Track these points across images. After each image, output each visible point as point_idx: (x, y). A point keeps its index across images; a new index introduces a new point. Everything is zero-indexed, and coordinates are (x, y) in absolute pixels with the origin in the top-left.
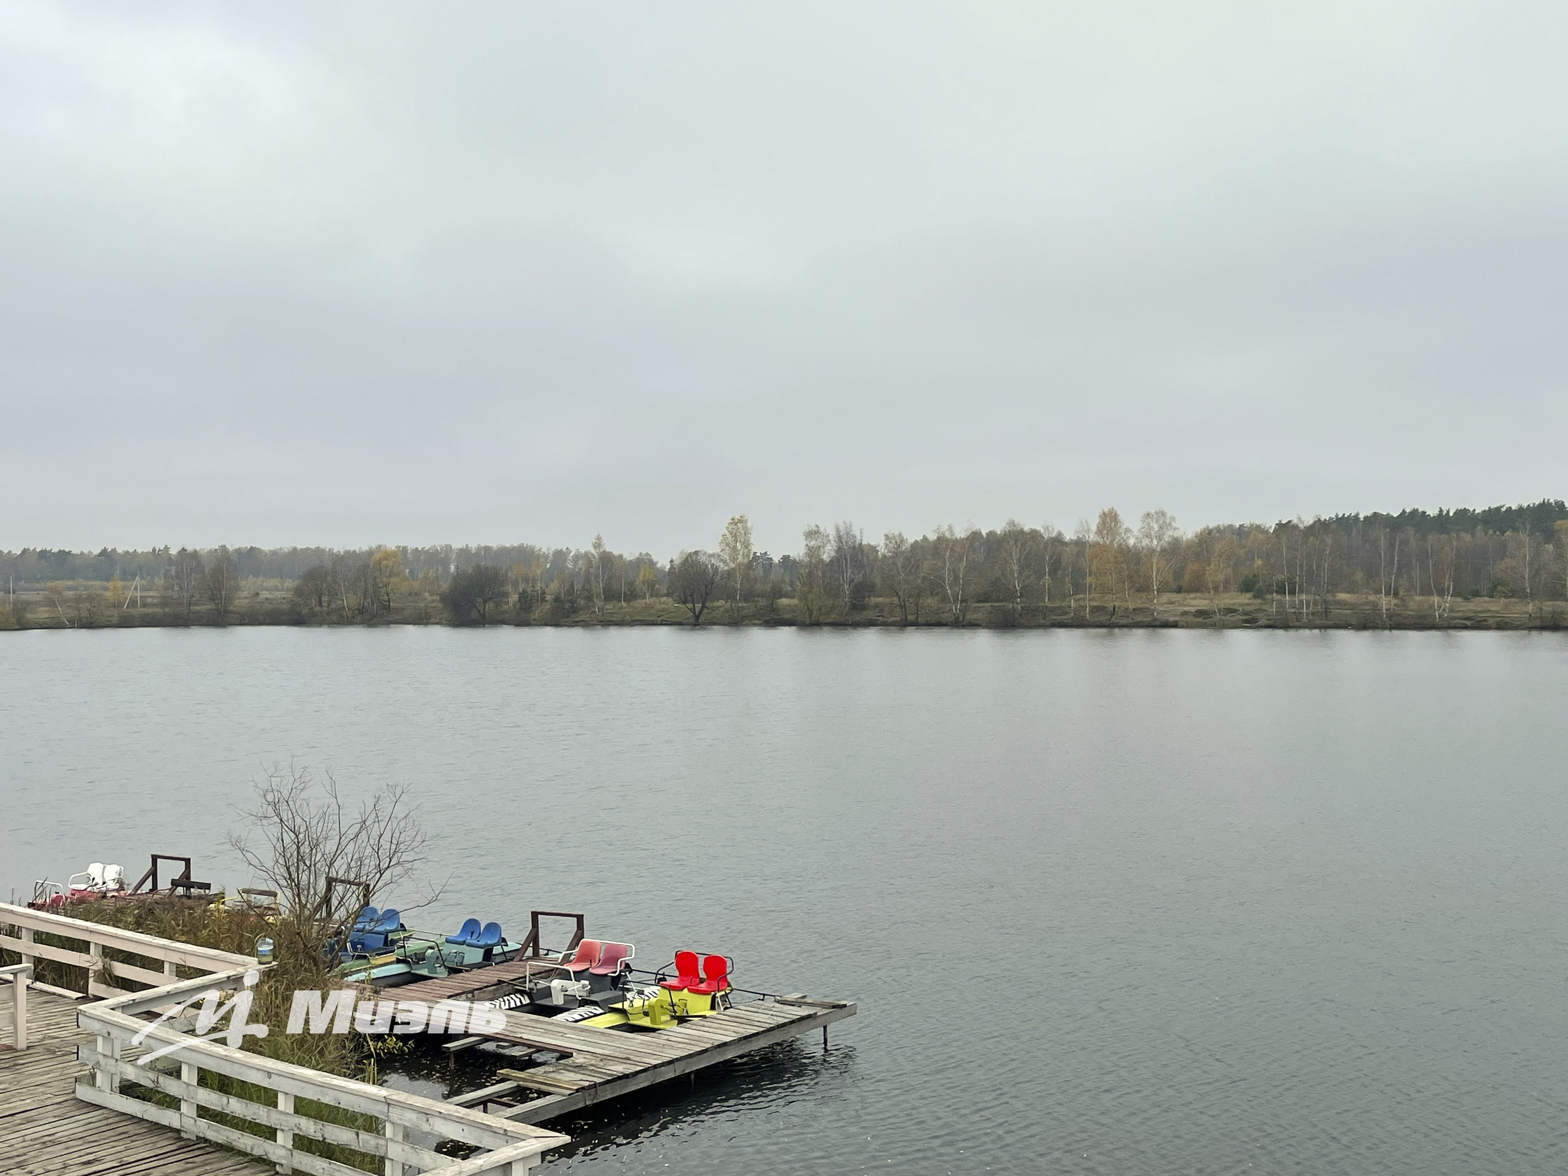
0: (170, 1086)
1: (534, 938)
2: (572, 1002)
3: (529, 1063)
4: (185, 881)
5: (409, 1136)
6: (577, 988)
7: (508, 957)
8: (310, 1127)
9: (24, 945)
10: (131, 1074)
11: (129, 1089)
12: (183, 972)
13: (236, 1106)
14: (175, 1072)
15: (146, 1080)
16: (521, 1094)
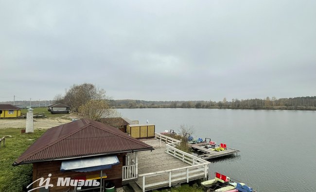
0: (173, 152)
1: (206, 141)
2: (210, 147)
3: (205, 153)
4: (173, 132)
5: (195, 160)
6: (210, 146)
7: (203, 142)
8: (186, 158)
9: (160, 137)
10: (170, 151)
11: (169, 152)
12: (174, 141)
13: (179, 155)
14: (173, 151)
15: (171, 151)
16: (205, 156)
